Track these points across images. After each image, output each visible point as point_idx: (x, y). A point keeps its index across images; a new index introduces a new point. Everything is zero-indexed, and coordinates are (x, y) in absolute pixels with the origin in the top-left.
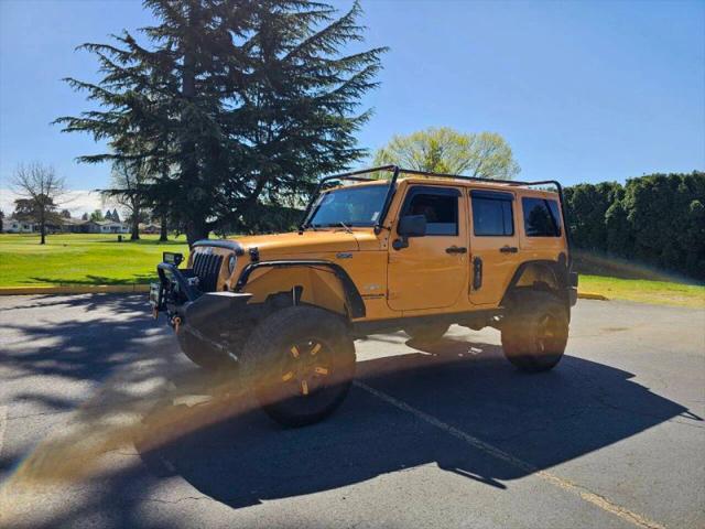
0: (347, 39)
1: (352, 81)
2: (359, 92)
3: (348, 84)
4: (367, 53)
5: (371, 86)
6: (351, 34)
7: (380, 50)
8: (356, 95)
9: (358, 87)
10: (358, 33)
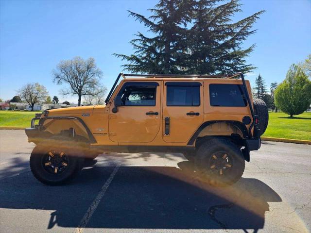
0: (234, 12)
1: (240, 32)
2: (244, 37)
3: (238, 34)
4: (252, 16)
5: (251, 33)
6: (235, 9)
7: (259, 13)
8: (244, 39)
9: (244, 34)
10: (239, 8)
